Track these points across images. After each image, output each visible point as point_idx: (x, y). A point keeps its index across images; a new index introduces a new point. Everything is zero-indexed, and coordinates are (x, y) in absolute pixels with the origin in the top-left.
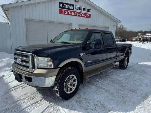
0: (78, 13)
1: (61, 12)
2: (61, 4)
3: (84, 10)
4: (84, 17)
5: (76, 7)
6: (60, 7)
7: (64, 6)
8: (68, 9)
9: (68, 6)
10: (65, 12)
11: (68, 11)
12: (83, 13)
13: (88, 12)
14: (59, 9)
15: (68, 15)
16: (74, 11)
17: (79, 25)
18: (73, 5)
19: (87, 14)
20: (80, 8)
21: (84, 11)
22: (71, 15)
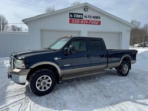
0: (87, 21)
1: (71, 22)
2: (71, 15)
3: (94, 17)
4: (93, 24)
5: (85, 16)
6: (70, 17)
7: (74, 15)
8: (78, 18)
9: (78, 15)
10: (74, 21)
11: (77, 20)
12: (92, 21)
13: (98, 19)
14: (69, 19)
15: (77, 23)
16: (83, 19)
17: (89, 32)
18: (82, 14)
19: (96, 21)
20: (89, 16)
21: (94, 19)
22: (80, 23)
